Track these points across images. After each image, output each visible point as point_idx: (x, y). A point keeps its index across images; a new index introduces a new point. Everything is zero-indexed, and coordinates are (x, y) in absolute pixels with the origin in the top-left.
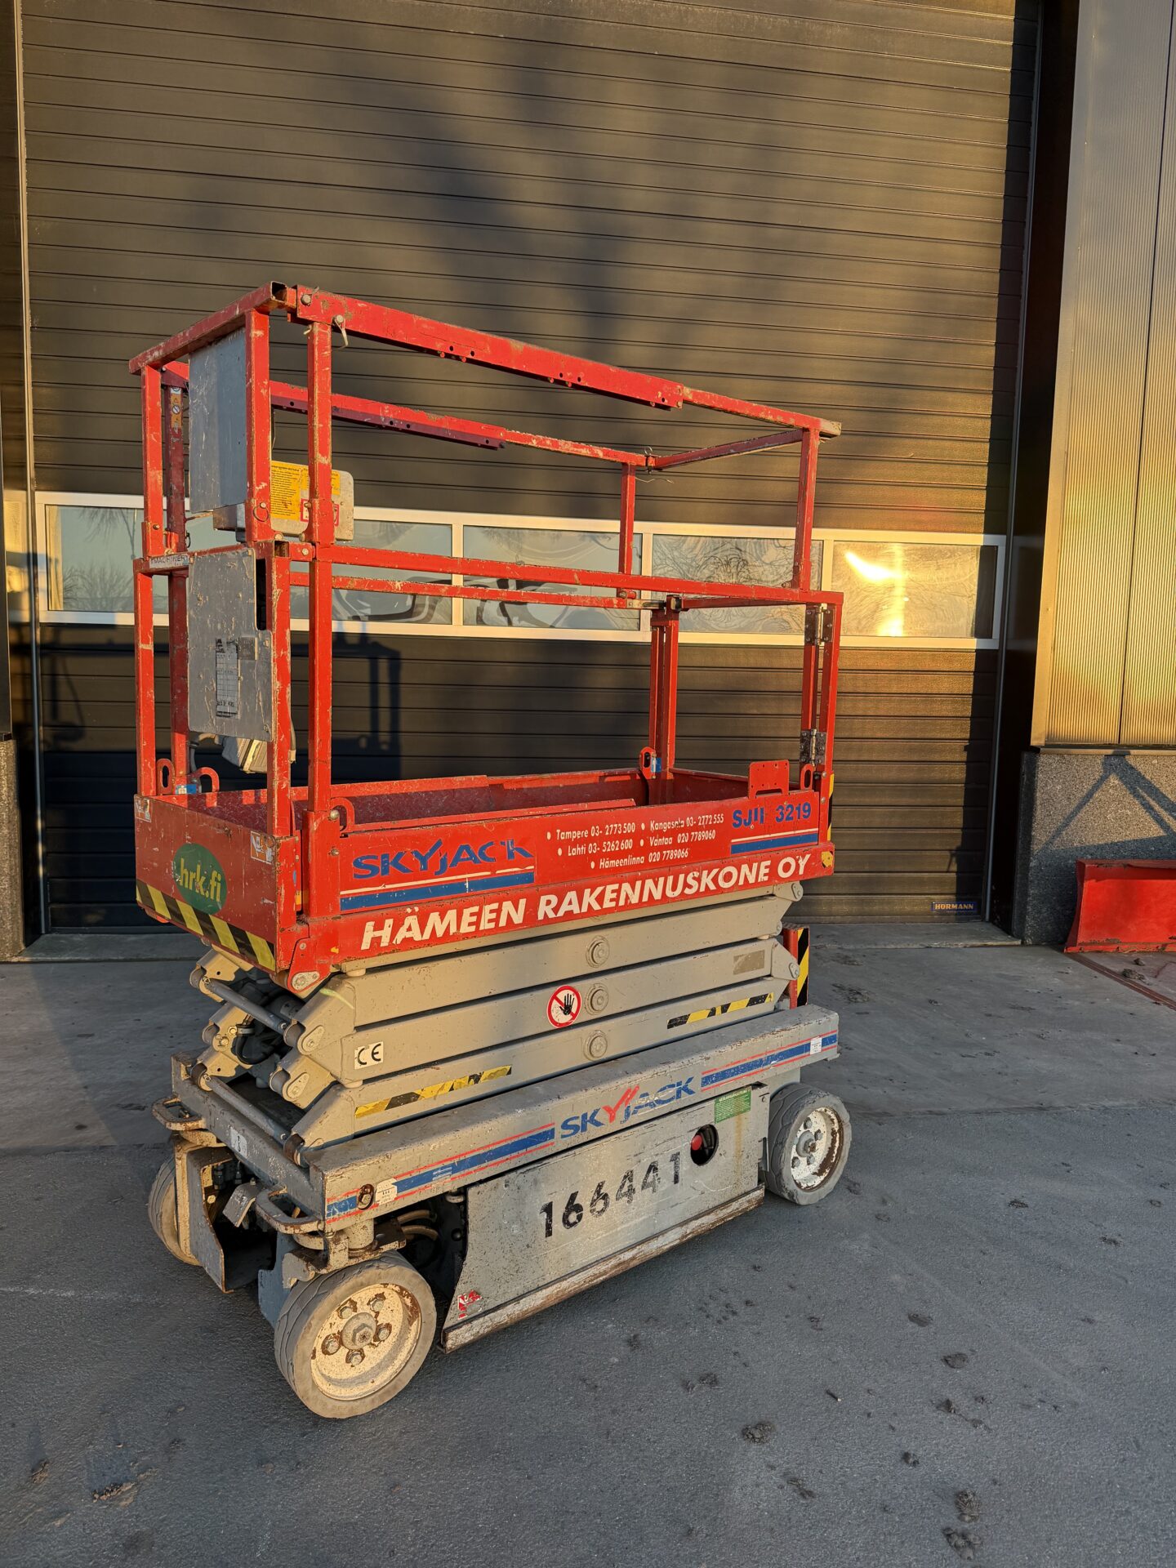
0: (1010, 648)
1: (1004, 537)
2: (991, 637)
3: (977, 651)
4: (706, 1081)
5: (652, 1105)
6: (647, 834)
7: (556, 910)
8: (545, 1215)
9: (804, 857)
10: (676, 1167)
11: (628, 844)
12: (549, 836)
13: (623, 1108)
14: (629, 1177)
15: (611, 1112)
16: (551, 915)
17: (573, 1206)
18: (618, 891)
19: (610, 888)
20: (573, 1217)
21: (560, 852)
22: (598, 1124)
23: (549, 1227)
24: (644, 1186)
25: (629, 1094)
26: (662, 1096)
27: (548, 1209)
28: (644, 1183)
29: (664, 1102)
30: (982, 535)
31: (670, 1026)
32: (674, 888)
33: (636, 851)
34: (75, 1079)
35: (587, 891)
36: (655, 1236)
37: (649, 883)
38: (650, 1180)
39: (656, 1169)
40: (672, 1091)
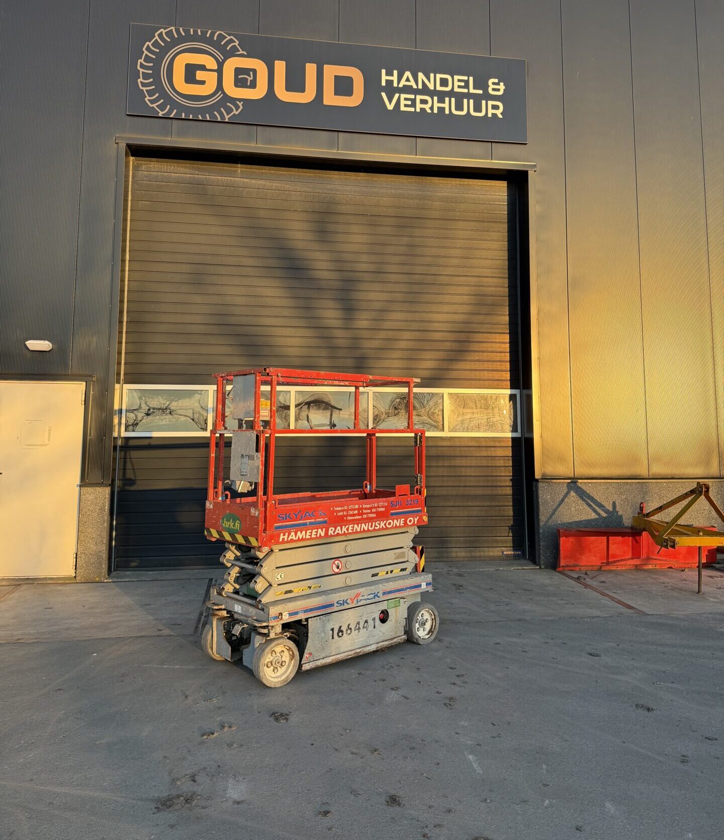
0: (525, 436)
1: (519, 390)
2: (517, 432)
3: (512, 438)
4: (384, 593)
5: (366, 600)
6: (362, 509)
7: (334, 532)
8: (331, 632)
9: (416, 517)
10: (374, 623)
11: (356, 512)
12: (332, 509)
13: (356, 599)
14: (358, 623)
15: (352, 600)
16: (333, 534)
17: (340, 631)
18: (353, 527)
19: (351, 526)
20: (340, 634)
21: (335, 514)
22: (348, 604)
23: (333, 636)
24: (364, 627)
25: (358, 595)
26: (369, 597)
27: (332, 630)
28: (364, 626)
29: (370, 599)
30: (509, 390)
31: (372, 576)
32: (371, 527)
33: (359, 514)
34: (151, 618)
35: (344, 527)
36: (368, 646)
37: (363, 525)
38: (365, 625)
39: (367, 622)
40: (372, 596)
